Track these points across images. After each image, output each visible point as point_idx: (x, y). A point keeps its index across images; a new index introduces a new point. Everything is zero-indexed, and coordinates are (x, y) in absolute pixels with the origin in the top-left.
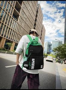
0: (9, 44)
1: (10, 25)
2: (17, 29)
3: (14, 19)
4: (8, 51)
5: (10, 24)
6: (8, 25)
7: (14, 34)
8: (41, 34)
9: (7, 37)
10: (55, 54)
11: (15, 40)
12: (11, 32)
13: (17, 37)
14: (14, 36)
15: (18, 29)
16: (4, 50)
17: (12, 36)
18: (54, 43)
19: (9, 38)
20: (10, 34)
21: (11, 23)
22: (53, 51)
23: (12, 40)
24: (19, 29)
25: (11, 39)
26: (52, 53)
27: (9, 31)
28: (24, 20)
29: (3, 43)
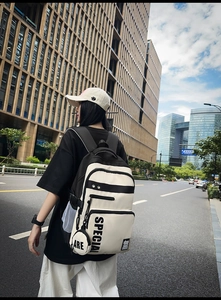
0: (12, 132)
1: (10, 52)
2: (41, 67)
3: (21, 21)
7: (30, 89)
8: (145, 83)
10: (204, 164)
11: (33, 117)
15: (44, 68)
17: (20, 99)
18: (200, 119)
19: (10, 108)
20: (13, 88)
21: (12, 39)
22: (196, 153)
23: (22, 116)
24: (48, 67)
25: (18, 111)
26: (191, 159)
27: (6, 76)
28: (69, 25)
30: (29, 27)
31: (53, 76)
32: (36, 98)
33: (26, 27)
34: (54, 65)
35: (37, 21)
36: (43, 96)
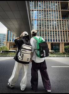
5: (62, 28)
19: (67, 41)
27: (64, 34)
29: (62, 48)
30: (66, 20)
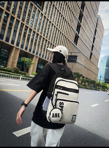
0: (26, 59)
1: (28, 22)
2: (42, 30)
3: (35, 5)
4: (25, 74)
5: (26, 19)
6: (23, 20)
7: (36, 40)
8: (94, 38)
9: (22, 46)
11: (37, 53)
12: (29, 35)
13: (42, 46)
14: (35, 44)
15: (44, 30)
16: (18, 72)
17: (32, 44)
19: (26, 48)
20: (28, 39)
21: (29, 15)
23: (32, 53)
25: (30, 50)
27: (25, 33)
28: (57, 7)
29: (14, 59)
30: (38, 8)
31: (47, 34)
32: (39, 45)
33: (36, 8)
34: (49, 28)
35: (42, 5)
36: (42, 44)
